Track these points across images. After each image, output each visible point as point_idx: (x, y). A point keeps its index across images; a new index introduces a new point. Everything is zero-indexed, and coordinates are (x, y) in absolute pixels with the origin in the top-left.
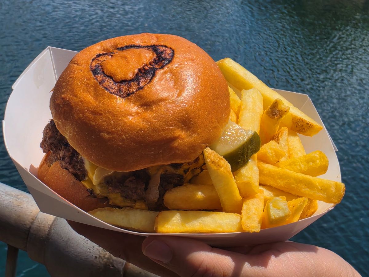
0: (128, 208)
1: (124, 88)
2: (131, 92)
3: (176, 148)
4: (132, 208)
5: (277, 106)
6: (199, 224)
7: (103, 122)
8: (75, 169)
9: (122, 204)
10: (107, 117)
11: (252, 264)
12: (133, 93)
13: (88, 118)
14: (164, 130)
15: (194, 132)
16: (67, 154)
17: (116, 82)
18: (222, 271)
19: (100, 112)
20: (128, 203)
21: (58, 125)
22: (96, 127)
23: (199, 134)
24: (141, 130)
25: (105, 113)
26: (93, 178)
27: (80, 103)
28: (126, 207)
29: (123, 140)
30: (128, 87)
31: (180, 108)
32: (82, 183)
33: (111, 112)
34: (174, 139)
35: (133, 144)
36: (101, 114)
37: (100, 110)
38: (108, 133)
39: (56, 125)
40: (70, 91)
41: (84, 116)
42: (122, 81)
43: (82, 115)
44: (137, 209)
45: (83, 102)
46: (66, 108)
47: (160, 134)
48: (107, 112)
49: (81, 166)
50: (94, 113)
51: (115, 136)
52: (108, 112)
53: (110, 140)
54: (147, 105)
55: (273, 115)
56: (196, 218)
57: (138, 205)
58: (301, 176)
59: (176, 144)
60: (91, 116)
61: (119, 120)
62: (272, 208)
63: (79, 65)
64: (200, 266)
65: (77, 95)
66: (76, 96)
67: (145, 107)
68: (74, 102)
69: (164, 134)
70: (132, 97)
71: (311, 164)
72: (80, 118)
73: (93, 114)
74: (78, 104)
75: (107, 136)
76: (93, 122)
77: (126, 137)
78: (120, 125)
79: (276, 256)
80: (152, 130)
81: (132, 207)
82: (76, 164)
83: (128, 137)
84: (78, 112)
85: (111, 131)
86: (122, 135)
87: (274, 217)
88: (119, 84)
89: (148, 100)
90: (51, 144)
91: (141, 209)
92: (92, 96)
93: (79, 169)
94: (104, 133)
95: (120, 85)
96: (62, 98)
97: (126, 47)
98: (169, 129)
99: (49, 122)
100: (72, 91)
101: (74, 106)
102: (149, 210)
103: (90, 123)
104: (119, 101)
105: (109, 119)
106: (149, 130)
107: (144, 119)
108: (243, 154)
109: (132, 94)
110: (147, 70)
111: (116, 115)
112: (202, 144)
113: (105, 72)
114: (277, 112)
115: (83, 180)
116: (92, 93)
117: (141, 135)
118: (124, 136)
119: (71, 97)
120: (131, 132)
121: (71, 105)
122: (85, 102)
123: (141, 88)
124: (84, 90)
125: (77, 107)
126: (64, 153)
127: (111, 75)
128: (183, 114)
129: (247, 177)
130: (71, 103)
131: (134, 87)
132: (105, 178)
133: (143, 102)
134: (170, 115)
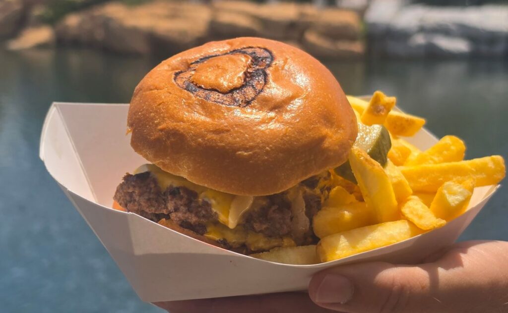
0: (276, 249)
1: (237, 95)
2: (250, 98)
3: (327, 149)
4: (281, 248)
6: (369, 241)
7: (235, 138)
8: (199, 217)
9: (267, 246)
10: (237, 132)
11: (447, 268)
12: (253, 99)
13: (212, 140)
14: (310, 130)
15: (339, 127)
16: (179, 202)
17: (224, 93)
18: (418, 283)
19: (227, 128)
20: (274, 242)
21: (164, 165)
22: (228, 148)
23: (343, 129)
24: (285, 135)
25: (233, 128)
27: (192, 127)
28: (273, 247)
29: (267, 153)
30: (244, 95)
31: (316, 102)
33: (239, 125)
34: (322, 139)
35: (281, 155)
36: (228, 131)
37: (225, 126)
38: (246, 150)
40: (169, 118)
41: (204, 140)
42: (232, 91)
43: (202, 140)
44: (286, 247)
45: (195, 125)
46: (173, 140)
47: (307, 135)
48: (234, 126)
49: (206, 211)
50: (218, 131)
51: (257, 150)
52: (237, 126)
53: (250, 157)
54: (278, 106)
55: (378, 112)
56: (364, 236)
57: (286, 241)
58: (445, 165)
59: (327, 144)
60: (215, 137)
61: (254, 131)
62: (447, 195)
63: (161, 89)
64: (393, 285)
65: (183, 119)
66: (184, 122)
67: (277, 110)
68: (183, 129)
69: (312, 134)
70: (254, 103)
71: (445, 152)
72: (199, 144)
73: (218, 134)
74: (191, 129)
75: (246, 154)
76: (220, 142)
77: (270, 148)
78: (258, 137)
79: (465, 252)
80: (298, 133)
81: (280, 247)
82: (200, 209)
83: (273, 148)
84: (194, 138)
85: (250, 146)
86: (265, 147)
87: (453, 204)
88: (230, 94)
89: (277, 100)
91: (291, 246)
92: (203, 115)
93: (204, 216)
94: (241, 151)
95: (232, 96)
96: (161, 130)
97: (201, 59)
98: (315, 127)
99: (123, 181)
100: (172, 117)
101: (185, 133)
102: (297, 246)
103: (218, 146)
104: (238, 113)
105: (241, 133)
107: (285, 123)
108: (380, 153)
109: (252, 100)
110: (252, 72)
111: (247, 126)
112: (349, 141)
113: (203, 86)
114: (382, 107)
115: (204, 233)
116: (202, 112)
117: (287, 142)
118: (267, 148)
119: (175, 124)
120: (275, 141)
121: (180, 132)
122: (198, 124)
123: (261, 91)
124: (188, 112)
125: (190, 133)
126: (175, 203)
127: (214, 87)
128: (321, 108)
129: (395, 177)
130: (180, 131)
131: (250, 92)
132: (244, 215)
133: (271, 105)
134: (310, 112)
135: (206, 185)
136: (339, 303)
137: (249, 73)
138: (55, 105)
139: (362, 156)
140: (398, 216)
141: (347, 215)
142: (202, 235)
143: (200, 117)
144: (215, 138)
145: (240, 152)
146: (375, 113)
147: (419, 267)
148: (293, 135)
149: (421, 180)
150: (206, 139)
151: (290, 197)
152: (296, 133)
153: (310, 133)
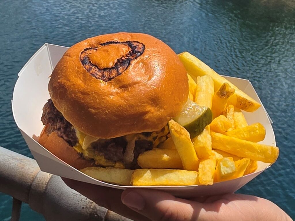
0: (110, 167)
1: (106, 75)
3: (147, 120)
4: (113, 168)
5: (225, 88)
7: (91, 100)
8: (68, 137)
9: (105, 165)
10: (93, 97)
12: (113, 78)
13: (79, 97)
14: (138, 106)
15: (161, 108)
16: (62, 125)
17: (100, 69)
18: (183, 215)
19: (88, 93)
20: (110, 163)
21: (55, 103)
22: (85, 104)
23: (165, 109)
24: (120, 106)
25: (92, 94)
26: (82, 144)
27: (72, 86)
28: (108, 166)
29: (106, 114)
30: (109, 73)
31: (150, 89)
32: (74, 148)
33: (97, 93)
34: (146, 113)
35: (114, 117)
36: (89, 94)
37: (88, 91)
38: (94, 109)
39: (54, 103)
40: (64, 77)
42: (105, 69)
43: (74, 95)
44: (117, 168)
45: (74, 85)
46: (61, 90)
47: (135, 109)
48: (93, 93)
49: (73, 135)
50: (84, 93)
51: (100, 111)
52: (95, 93)
53: (95, 114)
54: (124, 87)
55: (222, 95)
57: (117, 165)
59: (147, 117)
60: (81, 96)
61: (103, 99)
62: (222, 166)
63: (71, 57)
64: (166, 211)
65: (70, 79)
66: (69, 81)
67: (123, 89)
68: (67, 86)
70: (113, 81)
71: (252, 133)
72: (72, 97)
73: (83, 95)
75: (94, 111)
76: (83, 100)
77: (108, 111)
78: (104, 103)
79: (226, 203)
80: (129, 106)
81: (113, 167)
82: (70, 133)
83: (110, 112)
84: (71, 93)
85: (97, 107)
86: (106, 110)
87: (224, 173)
88: (103, 71)
89: (125, 83)
90: (49, 118)
91: (120, 168)
92: (81, 80)
93: (72, 138)
94: (91, 108)
95: (103, 72)
96: (58, 83)
97: (107, 43)
98: (142, 105)
100: (66, 77)
101: (67, 89)
102: (126, 169)
103: (81, 102)
104: (103, 84)
105: (95, 98)
106: (126, 106)
107: (123, 98)
109: (112, 78)
111: (101, 95)
112: (167, 117)
113: (91, 62)
114: (225, 93)
115: (74, 146)
116: (82, 78)
117: (120, 110)
118: (107, 111)
119: (65, 81)
120: (112, 108)
121: (66, 87)
122: (76, 85)
123: (120, 74)
124: (75, 76)
125: (70, 89)
126: (60, 125)
127: (96, 64)
128: (152, 93)
129: (203, 143)
130: (65, 86)
131: (114, 73)
132: (92, 144)
133: (121, 84)
134: (143, 95)
137: (123, 60)
138: (46, 45)
139: (174, 128)
141: (166, 157)
142: (72, 146)
143: (79, 82)
144: (81, 97)
145: (91, 109)
146: (220, 95)
148: (125, 107)
149: (227, 146)
150: (76, 95)
152: (128, 106)
153: (137, 108)
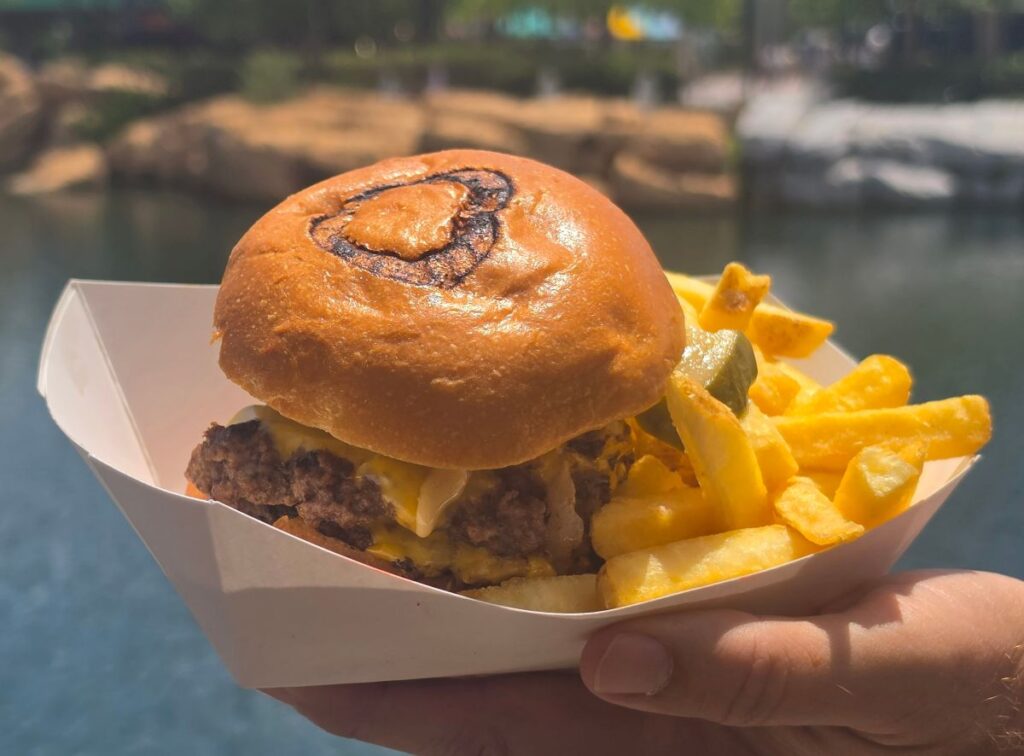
0: (515, 580)
1: (437, 265)
2: (463, 271)
3: (620, 376)
4: (524, 579)
5: (736, 282)
6: (705, 567)
7: (429, 352)
8: (355, 513)
9: (496, 575)
10: (434, 339)
11: (867, 623)
12: (469, 272)
13: (383, 355)
14: (584, 337)
15: (644, 331)
17: (410, 260)
18: (806, 654)
19: (413, 331)
20: (511, 567)
22: (414, 371)
23: (653, 335)
24: (532, 346)
25: (427, 331)
26: (415, 522)
27: (342, 328)
28: (508, 578)
29: (496, 382)
30: (450, 263)
31: (597, 280)
32: (370, 553)
33: (440, 324)
34: (609, 355)
35: (524, 386)
36: (416, 336)
37: (410, 327)
38: (452, 375)
40: (296, 309)
41: (368, 354)
42: (426, 255)
43: (362, 354)
44: (535, 577)
45: (350, 324)
46: (302, 353)
47: (578, 347)
48: (429, 327)
49: (371, 500)
50: (395, 337)
51: (473, 376)
52: (433, 326)
53: (460, 391)
54: (520, 287)
55: (735, 305)
56: (696, 556)
57: (535, 565)
58: (867, 414)
59: (617, 366)
60: (388, 348)
61: (471, 337)
62: (868, 475)
63: (282, 252)
64: (753, 657)
65: (324, 311)
66: (325, 316)
67: (516, 296)
68: (324, 331)
69: (587, 345)
70: (468, 281)
71: (870, 389)
72: (357, 363)
73: (393, 343)
74: (339, 332)
75: (451, 383)
76: (401, 360)
77: (502, 372)
78: (477, 348)
79: (906, 592)
80: (558, 341)
81: (522, 576)
82: (357, 497)
83: (508, 372)
84: (346, 350)
85: (459, 368)
86: (491, 371)
87: (880, 492)
88: (422, 263)
89: (518, 275)
91: (544, 576)
92: (365, 304)
93: (366, 511)
94: (441, 377)
95: (426, 265)
96: (281, 334)
97: (368, 193)
98: (595, 331)
99: (205, 439)
100: (303, 308)
101: (327, 340)
102: (558, 575)
103: (394, 366)
104: (438, 301)
105: (442, 340)
106: (550, 343)
107: (531, 320)
108: (732, 387)
109: (466, 275)
110: (469, 219)
111: (454, 327)
112: (666, 360)
113: (367, 245)
114: (741, 297)
115: (368, 546)
116: (363, 298)
117: (535, 360)
118: (495, 372)
119: (308, 321)
120: (512, 357)
121: (318, 339)
122: (354, 321)
123: (485, 256)
124: (336, 297)
125: (337, 340)
126: (308, 483)
127: (389, 247)
128: (608, 291)
130: (317, 336)
131: (462, 259)
132: (447, 510)
133: (505, 284)
134: (585, 299)
135: (370, 447)
136: (644, 695)
137: (463, 219)
138: (74, 286)
139: (692, 391)
140: (767, 516)
141: (664, 513)
142: (363, 550)
143: (359, 308)
144: (388, 351)
145: (438, 380)
146: (728, 308)
147: (810, 621)
148: (548, 347)
149: (818, 445)
150: (371, 351)
151: (544, 473)
152: (555, 343)
153: (585, 342)
